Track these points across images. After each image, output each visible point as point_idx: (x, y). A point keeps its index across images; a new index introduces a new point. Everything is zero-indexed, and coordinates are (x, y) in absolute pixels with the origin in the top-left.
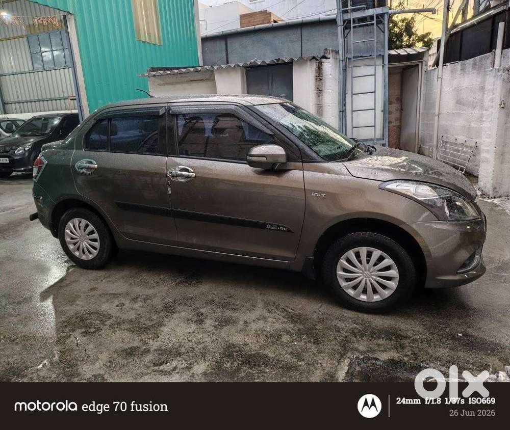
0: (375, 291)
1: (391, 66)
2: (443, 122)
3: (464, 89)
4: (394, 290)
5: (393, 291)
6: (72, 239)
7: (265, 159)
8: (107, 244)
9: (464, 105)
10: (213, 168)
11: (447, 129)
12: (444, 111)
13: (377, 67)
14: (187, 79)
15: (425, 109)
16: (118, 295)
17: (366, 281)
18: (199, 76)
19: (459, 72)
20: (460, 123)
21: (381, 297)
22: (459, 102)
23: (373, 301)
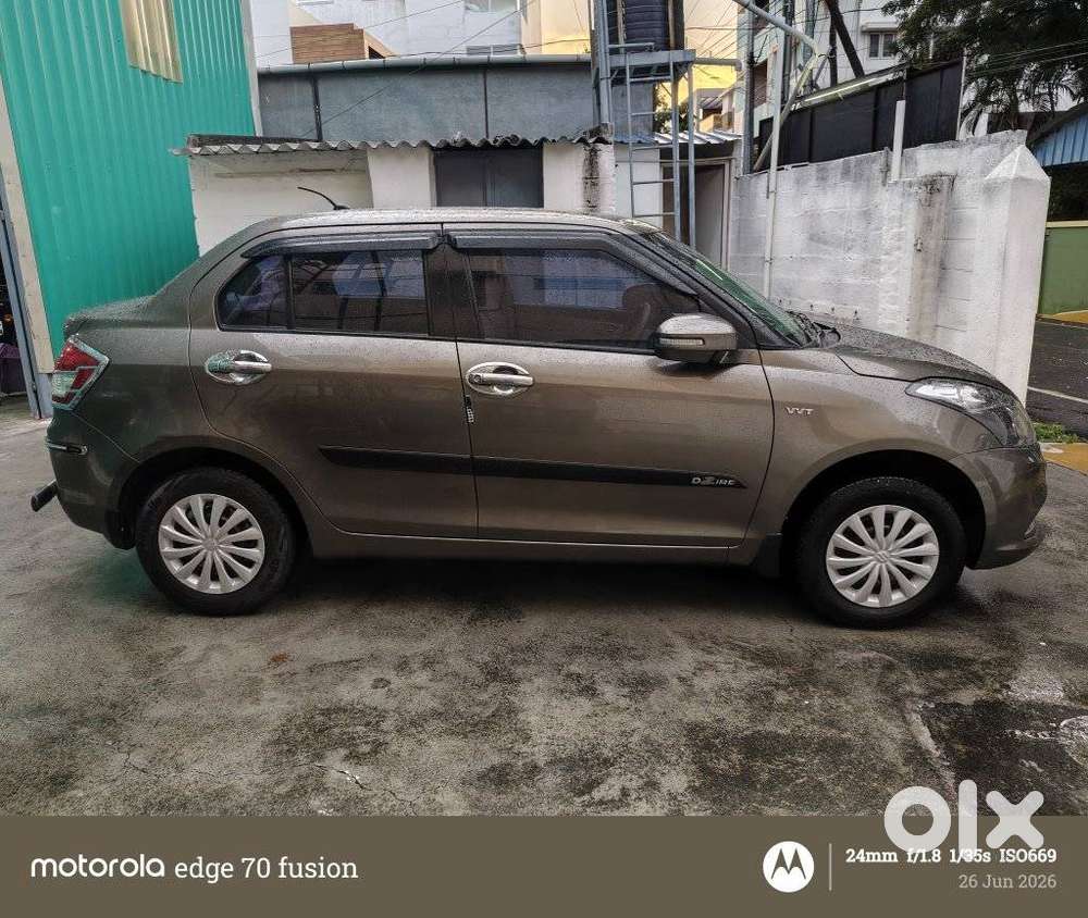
0: (895, 586)
1: (699, 164)
2: (780, 274)
3: (825, 214)
4: (929, 578)
5: (927, 582)
6: (177, 544)
7: (701, 342)
8: (285, 548)
9: (825, 243)
10: (581, 362)
11: (791, 289)
12: (783, 253)
13: (634, 165)
14: (290, 166)
15: (739, 249)
16: (355, 664)
17: (881, 568)
18: (325, 162)
19: (813, 182)
20: (818, 275)
21: (905, 594)
22: (816, 238)
23: (890, 605)
